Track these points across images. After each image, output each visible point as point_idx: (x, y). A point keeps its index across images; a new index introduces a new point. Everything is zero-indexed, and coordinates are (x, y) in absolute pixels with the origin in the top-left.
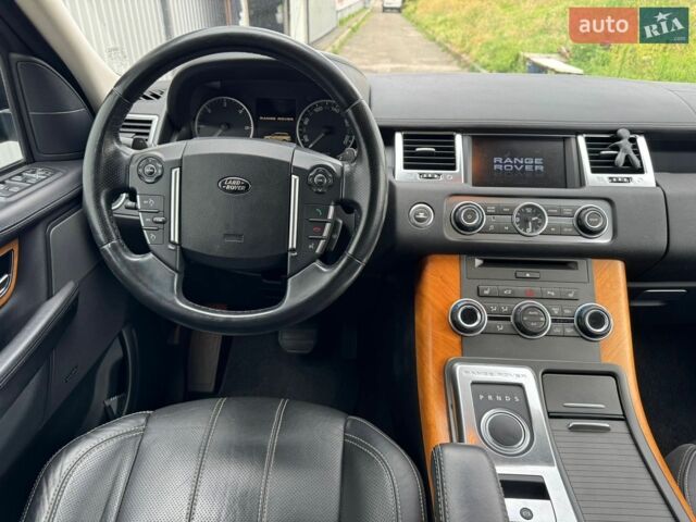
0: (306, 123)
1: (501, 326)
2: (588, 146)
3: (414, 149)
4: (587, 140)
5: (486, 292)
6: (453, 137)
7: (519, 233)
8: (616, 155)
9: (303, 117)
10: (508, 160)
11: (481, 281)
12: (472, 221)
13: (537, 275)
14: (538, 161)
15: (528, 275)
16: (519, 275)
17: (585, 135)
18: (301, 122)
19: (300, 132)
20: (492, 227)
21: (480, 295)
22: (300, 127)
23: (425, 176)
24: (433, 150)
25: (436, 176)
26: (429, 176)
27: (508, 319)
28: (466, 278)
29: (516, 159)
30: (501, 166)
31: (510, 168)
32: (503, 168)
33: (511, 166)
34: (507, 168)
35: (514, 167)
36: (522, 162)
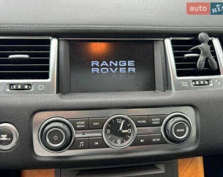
2: (174, 49)
3: (8, 56)
4: (173, 42)
6: (48, 42)
7: (109, 147)
8: (198, 58)
10: (104, 63)
14: (131, 63)
17: (171, 39)
20: (81, 144)
23: (15, 87)
24: (26, 56)
25: (26, 87)
26: (19, 87)
29: (111, 62)
30: (98, 69)
31: (106, 70)
32: (100, 71)
33: (107, 69)
34: (104, 70)
35: (109, 70)
36: (116, 65)
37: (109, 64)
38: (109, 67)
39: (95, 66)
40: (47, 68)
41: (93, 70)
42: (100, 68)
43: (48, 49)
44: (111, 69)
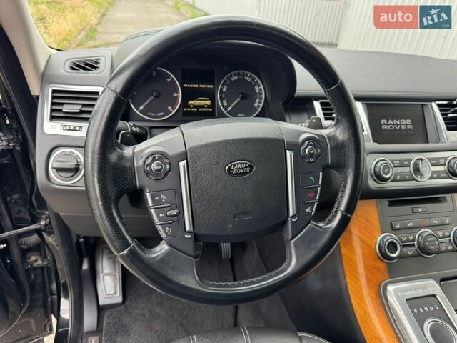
0: (224, 90)
1: (410, 251)
3: (330, 114)
4: (438, 105)
5: (398, 227)
7: (415, 180)
9: (223, 85)
10: (390, 122)
11: (393, 219)
12: (388, 174)
13: (425, 209)
14: (409, 122)
15: (420, 210)
16: (415, 210)
17: (436, 102)
18: (221, 89)
19: (221, 98)
20: (398, 177)
21: (393, 229)
22: (220, 94)
27: (414, 245)
28: (382, 216)
29: (395, 121)
31: (392, 127)
32: (388, 128)
34: (390, 127)
35: (394, 127)
37: (393, 122)
39: (384, 124)
41: (383, 127)
42: (388, 125)
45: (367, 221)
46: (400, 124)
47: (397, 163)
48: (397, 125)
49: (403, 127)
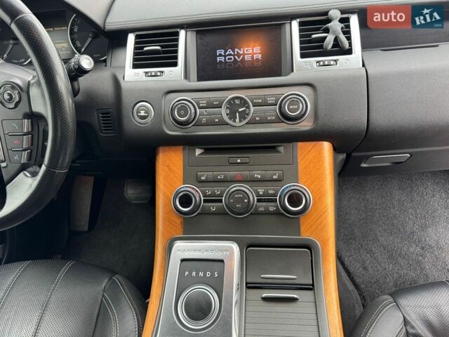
0: (75, 30)
1: (213, 207)
2: (301, 31)
3: (142, 48)
4: (301, 24)
5: (203, 178)
6: (177, 34)
7: (228, 124)
8: (325, 37)
9: (72, 25)
11: (199, 168)
12: (185, 116)
13: (246, 160)
15: (239, 161)
16: (231, 160)
17: (299, 20)
18: (71, 30)
19: (72, 39)
20: (204, 121)
21: (198, 181)
22: (71, 35)
23: (149, 74)
24: (158, 48)
25: (159, 74)
26: (153, 74)
27: (221, 201)
28: (188, 165)
29: (236, 50)
30: (223, 58)
31: (231, 59)
32: (225, 60)
33: (232, 57)
34: (229, 59)
35: (235, 58)
36: (242, 53)
37: (234, 52)
38: (234, 55)
39: (220, 55)
40: (176, 58)
41: (218, 59)
42: (225, 56)
43: (177, 40)
44: (236, 57)
45: (170, 169)
46: (244, 54)
47: (203, 103)
48: (239, 55)
49: (247, 58)
